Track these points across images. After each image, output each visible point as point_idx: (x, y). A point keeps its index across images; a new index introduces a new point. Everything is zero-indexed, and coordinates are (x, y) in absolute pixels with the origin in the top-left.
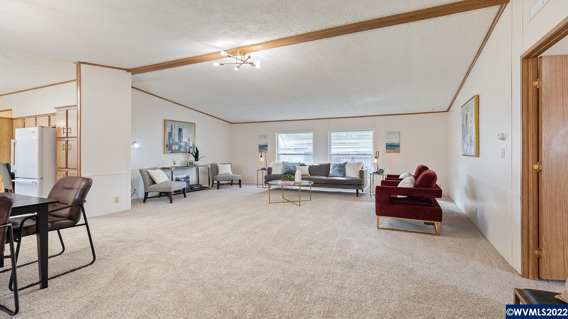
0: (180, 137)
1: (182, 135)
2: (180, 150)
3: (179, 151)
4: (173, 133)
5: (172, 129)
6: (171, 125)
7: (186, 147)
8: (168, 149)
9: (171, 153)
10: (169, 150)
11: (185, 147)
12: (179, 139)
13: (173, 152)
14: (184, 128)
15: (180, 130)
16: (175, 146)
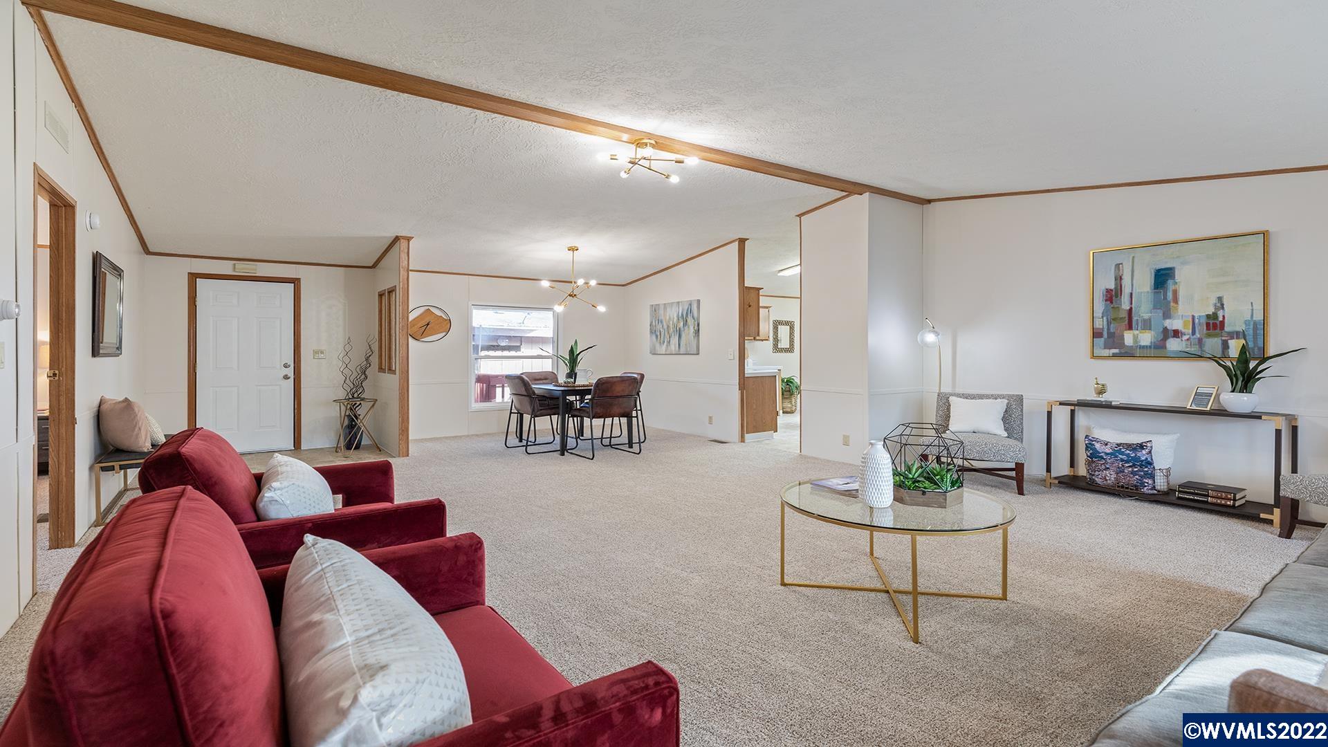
0: (1165, 298)
1: (1175, 293)
2: (1164, 347)
3: (1158, 351)
4: (1127, 290)
5: (1119, 279)
6: (1118, 266)
7: (1198, 335)
8: (1102, 346)
9: (1115, 356)
10: (1107, 347)
11: (1194, 333)
12: (1155, 308)
13: (1128, 354)
14: (1184, 263)
15: (1162, 278)
16: (1136, 332)
